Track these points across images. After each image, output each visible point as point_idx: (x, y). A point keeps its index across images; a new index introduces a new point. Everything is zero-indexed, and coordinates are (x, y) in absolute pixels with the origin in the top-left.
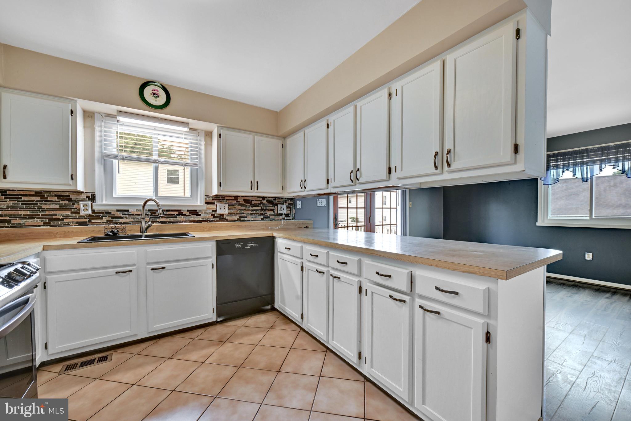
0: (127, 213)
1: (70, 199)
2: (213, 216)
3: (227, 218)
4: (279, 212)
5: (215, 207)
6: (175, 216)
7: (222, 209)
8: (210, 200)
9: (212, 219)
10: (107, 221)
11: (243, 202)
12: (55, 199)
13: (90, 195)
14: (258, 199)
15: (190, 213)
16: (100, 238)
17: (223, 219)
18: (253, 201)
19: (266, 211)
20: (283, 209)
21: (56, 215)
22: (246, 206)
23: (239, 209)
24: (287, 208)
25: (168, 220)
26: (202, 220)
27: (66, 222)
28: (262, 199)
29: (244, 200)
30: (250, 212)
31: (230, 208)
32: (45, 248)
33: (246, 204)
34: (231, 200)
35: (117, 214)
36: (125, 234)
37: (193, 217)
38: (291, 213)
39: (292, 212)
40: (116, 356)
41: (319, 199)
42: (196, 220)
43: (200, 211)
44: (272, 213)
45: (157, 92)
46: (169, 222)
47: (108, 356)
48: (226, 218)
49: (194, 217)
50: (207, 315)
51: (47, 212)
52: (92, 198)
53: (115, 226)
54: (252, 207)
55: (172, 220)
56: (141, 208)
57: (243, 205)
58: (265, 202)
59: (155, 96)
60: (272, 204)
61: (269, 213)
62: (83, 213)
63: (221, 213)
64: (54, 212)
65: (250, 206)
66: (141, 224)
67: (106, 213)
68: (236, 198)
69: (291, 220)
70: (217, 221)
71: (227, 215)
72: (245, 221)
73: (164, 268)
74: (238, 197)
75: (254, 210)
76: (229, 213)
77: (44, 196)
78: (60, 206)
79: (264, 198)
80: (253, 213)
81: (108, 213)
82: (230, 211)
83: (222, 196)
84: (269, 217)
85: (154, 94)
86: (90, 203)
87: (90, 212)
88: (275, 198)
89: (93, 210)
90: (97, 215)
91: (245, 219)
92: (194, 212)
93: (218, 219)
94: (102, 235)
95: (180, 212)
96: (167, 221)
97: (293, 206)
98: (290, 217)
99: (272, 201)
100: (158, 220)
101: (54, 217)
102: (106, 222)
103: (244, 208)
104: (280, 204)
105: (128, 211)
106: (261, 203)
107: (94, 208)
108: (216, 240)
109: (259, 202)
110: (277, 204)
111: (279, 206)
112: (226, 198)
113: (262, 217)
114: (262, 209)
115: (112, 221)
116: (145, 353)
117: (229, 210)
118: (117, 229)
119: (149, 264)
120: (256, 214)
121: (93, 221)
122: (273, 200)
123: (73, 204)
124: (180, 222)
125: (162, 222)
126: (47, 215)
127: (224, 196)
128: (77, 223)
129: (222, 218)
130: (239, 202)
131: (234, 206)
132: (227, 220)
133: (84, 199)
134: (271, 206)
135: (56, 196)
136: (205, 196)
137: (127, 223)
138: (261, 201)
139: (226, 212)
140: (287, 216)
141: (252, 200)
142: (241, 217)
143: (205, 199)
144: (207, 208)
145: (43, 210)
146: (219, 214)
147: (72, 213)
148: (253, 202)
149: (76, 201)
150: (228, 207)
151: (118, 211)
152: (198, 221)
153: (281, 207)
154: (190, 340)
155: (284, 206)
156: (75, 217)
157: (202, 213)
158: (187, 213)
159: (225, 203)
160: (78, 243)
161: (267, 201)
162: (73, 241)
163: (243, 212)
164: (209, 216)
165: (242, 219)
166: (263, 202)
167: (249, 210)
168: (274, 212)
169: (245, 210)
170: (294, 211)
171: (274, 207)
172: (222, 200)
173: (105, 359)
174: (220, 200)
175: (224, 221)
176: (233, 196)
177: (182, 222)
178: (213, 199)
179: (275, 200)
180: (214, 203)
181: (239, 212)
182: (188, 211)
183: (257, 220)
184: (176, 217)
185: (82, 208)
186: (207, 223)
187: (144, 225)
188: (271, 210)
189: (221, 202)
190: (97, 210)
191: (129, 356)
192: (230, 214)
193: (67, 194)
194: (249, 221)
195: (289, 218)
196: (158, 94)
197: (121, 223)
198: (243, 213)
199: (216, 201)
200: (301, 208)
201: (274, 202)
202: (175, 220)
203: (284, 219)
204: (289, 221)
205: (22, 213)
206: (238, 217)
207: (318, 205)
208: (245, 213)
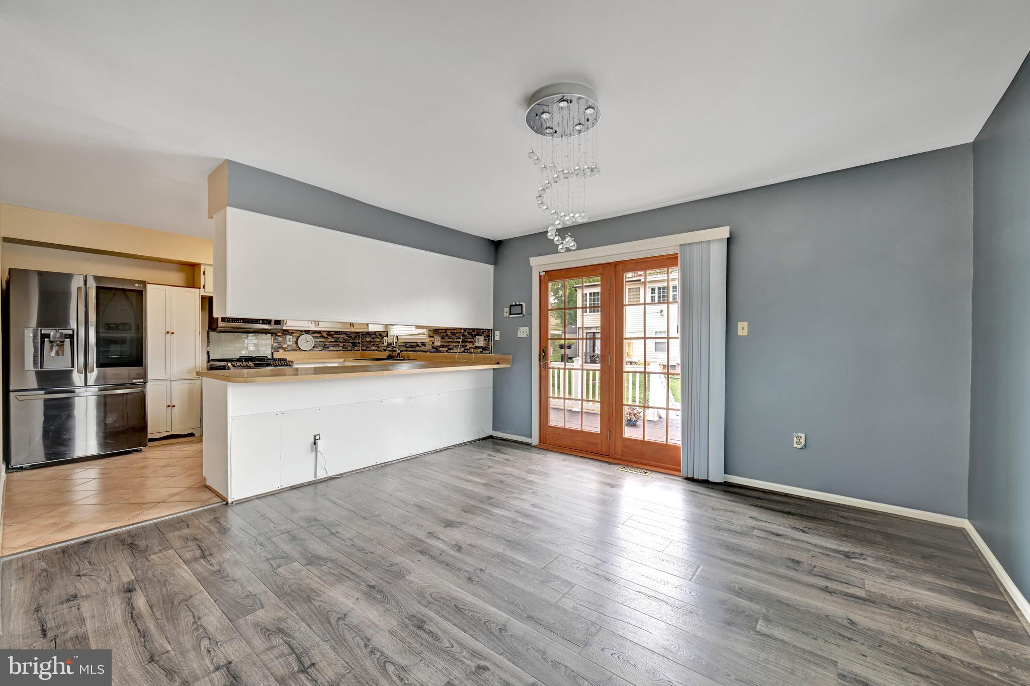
1: (382, 336)
2: (433, 347)
3: (440, 349)
4: (478, 345)
5: (434, 339)
6: (415, 346)
7: (438, 341)
8: (431, 334)
9: (431, 350)
11: (451, 335)
12: (378, 336)
13: (387, 333)
14: (461, 331)
15: (421, 345)
17: (438, 350)
19: (467, 344)
20: (481, 341)
23: (447, 342)
24: (485, 340)
26: (427, 350)
29: (451, 332)
30: (455, 344)
31: (442, 340)
33: (453, 336)
34: (443, 332)
35: (395, 344)
37: (423, 348)
38: (488, 345)
41: (520, 328)
43: (426, 343)
44: (471, 345)
52: (388, 335)
54: (457, 339)
57: (451, 337)
58: (466, 333)
60: (472, 335)
61: (469, 345)
62: (385, 344)
63: (437, 345)
65: (454, 338)
68: (446, 330)
70: (435, 352)
71: (440, 347)
75: (458, 342)
77: (376, 334)
79: (465, 330)
81: (392, 344)
82: (442, 344)
84: (469, 350)
86: (387, 337)
87: (387, 343)
90: (389, 345)
91: (452, 351)
92: (423, 344)
95: (417, 344)
96: (412, 349)
97: (491, 338)
98: (487, 350)
100: (408, 349)
103: (450, 340)
104: (478, 335)
106: (463, 335)
107: (388, 341)
109: (461, 334)
110: (475, 336)
111: (477, 337)
112: (440, 331)
113: (463, 350)
114: (463, 341)
117: (441, 342)
121: (388, 349)
122: (473, 331)
123: (383, 339)
124: (417, 351)
125: (410, 351)
127: (438, 329)
129: (436, 350)
130: (448, 334)
131: (444, 338)
132: (440, 351)
133: (385, 335)
134: (470, 338)
135: (378, 334)
136: (429, 330)
138: (463, 332)
139: (439, 344)
140: (484, 349)
141: (457, 333)
143: (429, 332)
144: (430, 341)
145: (376, 342)
146: (435, 346)
147: (382, 344)
148: (457, 335)
151: (395, 342)
152: (425, 351)
153: (478, 339)
155: (482, 338)
157: (427, 345)
159: (439, 336)
161: (468, 333)
163: (450, 344)
164: (430, 347)
165: (449, 351)
167: (454, 342)
168: (473, 344)
169: (451, 342)
170: (491, 344)
171: (474, 339)
172: (438, 333)
174: (436, 333)
175: (438, 352)
176: (444, 329)
180: (433, 336)
181: (448, 344)
182: (421, 343)
184: (415, 348)
185: (385, 341)
187: (397, 353)
188: (471, 342)
192: (442, 346)
193: (381, 333)
194: (454, 353)
195: (487, 352)
199: (434, 334)
200: (499, 339)
201: (473, 333)
202: (414, 349)
203: (481, 352)
204: (486, 355)
205: (372, 344)
206: (447, 349)
207: (519, 336)
208: (452, 345)
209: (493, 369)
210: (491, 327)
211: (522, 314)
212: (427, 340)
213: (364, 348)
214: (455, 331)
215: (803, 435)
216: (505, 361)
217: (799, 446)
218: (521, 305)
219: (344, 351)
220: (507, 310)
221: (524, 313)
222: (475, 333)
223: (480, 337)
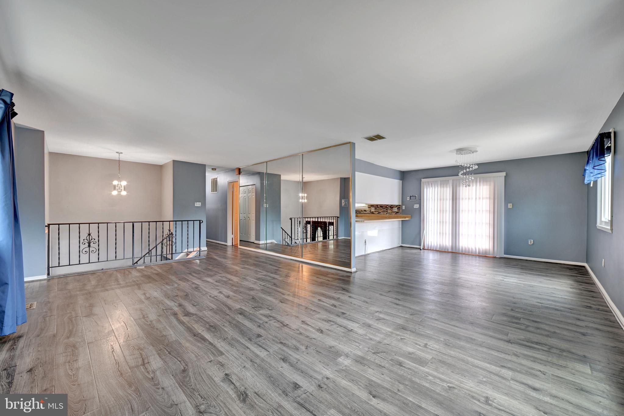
2: (370, 212)
4: (394, 211)
5: (371, 208)
7: (373, 209)
8: (370, 206)
14: (385, 205)
19: (388, 211)
20: (395, 210)
24: (398, 209)
30: (382, 211)
37: (365, 212)
41: (415, 205)
44: (391, 211)
46: (359, 214)
57: (380, 208)
58: (388, 207)
68: (377, 205)
75: (383, 210)
79: (387, 205)
82: (375, 210)
84: (389, 213)
88: (392, 205)
92: (365, 211)
95: (362, 211)
106: (386, 207)
110: (393, 208)
111: (394, 208)
113: (386, 213)
114: (386, 210)
127: (373, 205)
129: (373, 213)
130: (378, 207)
139: (374, 211)
140: (398, 213)
143: (368, 206)
148: (383, 207)
153: (394, 209)
155: (396, 208)
159: (374, 207)
167: (382, 210)
170: (401, 211)
192: (375, 211)
194: (381, 214)
200: (404, 209)
201: (392, 207)
203: (396, 214)
204: (398, 214)
206: (378, 213)
207: (414, 208)
208: (380, 211)
209: (402, 220)
210: (401, 204)
211: (416, 199)
212: (367, 209)
214: (382, 206)
215: (532, 240)
216: (407, 217)
217: (531, 244)
218: (416, 196)
220: (409, 198)
221: (417, 199)
222: (392, 206)
223: (395, 208)
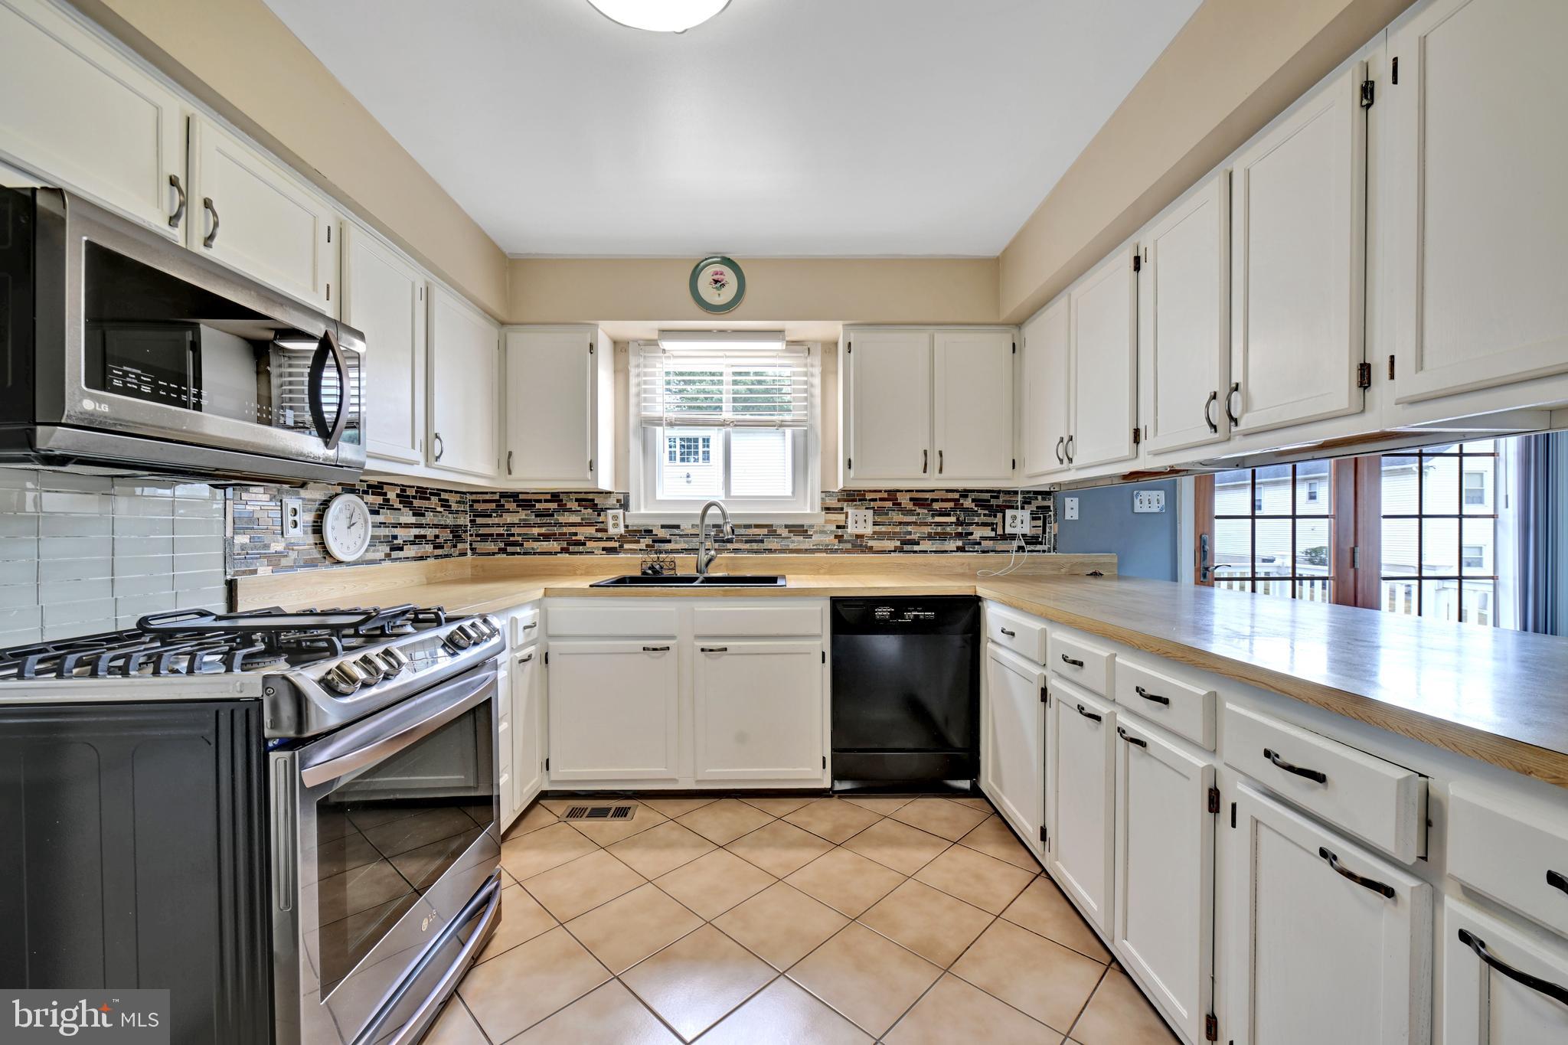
0: (676, 531)
1: (594, 507)
2: (839, 538)
3: (871, 543)
4: (1009, 530)
5: (843, 517)
6: (760, 538)
7: (860, 522)
8: (833, 502)
9: (836, 547)
10: (647, 546)
11: (910, 506)
12: (574, 506)
13: (621, 497)
14: (950, 496)
15: (790, 532)
16: (634, 580)
17: (861, 545)
18: (937, 500)
19: (971, 529)
20: (1020, 522)
21: (576, 534)
22: (918, 514)
23: (900, 523)
24: (1034, 519)
25: (747, 546)
26: (815, 547)
27: (588, 548)
28: (961, 496)
29: (911, 499)
30: (927, 530)
31: (879, 520)
32: (547, 593)
33: (919, 510)
34: (882, 499)
35: (662, 534)
36: (672, 572)
37: (797, 542)
38: (1044, 532)
39: (1048, 530)
40: (641, 812)
41: (1142, 492)
42: (803, 547)
43: (812, 526)
44: (988, 532)
45: (722, 277)
46: (750, 551)
47: (629, 808)
48: (869, 545)
49: (799, 542)
50: (809, 769)
51: (565, 530)
52: (624, 505)
53: (658, 558)
54: (933, 516)
55: (755, 546)
56: (698, 522)
57: (911, 512)
58: (968, 503)
59: (719, 284)
60: (989, 507)
61: (978, 533)
62: (612, 531)
63: (858, 533)
64: (573, 530)
65: (926, 515)
66: (698, 554)
67: (645, 531)
68: (892, 495)
69: (1044, 551)
70: (847, 551)
71: (872, 538)
72: (915, 552)
73: (726, 649)
74: (898, 494)
75: (938, 524)
76: (874, 533)
77: (562, 500)
78: (582, 519)
79: (965, 493)
80: (936, 533)
81: (649, 532)
82: (877, 528)
83: (860, 491)
84: (980, 544)
85: (716, 281)
86: (622, 511)
87: (622, 530)
88: (996, 493)
89: (626, 526)
90: (634, 534)
91: (916, 548)
92: (799, 530)
93: (849, 546)
94: (638, 574)
95: (772, 531)
96: (747, 549)
97: (1052, 513)
98: (1041, 543)
99: (989, 501)
100: (729, 546)
101: (574, 538)
102: (645, 548)
103: (913, 519)
104: (1012, 507)
105: (678, 527)
106: (958, 506)
107: (628, 522)
108: (831, 597)
109: (952, 504)
110: (1002, 509)
111: (1009, 513)
112: (869, 496)
113: (960, 543)
114: (959, 523)
115: (653, 546)
116: (685, 821)
117: (875, 524)
118: (661, 564)
119: (698, 637)
120: (943, 537)
121: (626, 546)
122: (992, 497)
123: (599, 515)
124: (770, 551)
125: (736, 550)
126: (565, 534)
127: (864, 491)
128: (604, 549)
129: (859, 545)
130: (900, 504)
131: (887, 514)
132: (870, 550)
133: (614, 505)
134: (985, 515)
135: (577, 500)
136: (822, 492)
137: (677, 551)
138: (958, 500)
139: (869, 530)
140: (1033, 540)
141: (934, 500)
142: (904, 542)
143: (822, 498)
144: (827, 522)
145: (561, 525)
146: (851, 535)
147: (597, 530)
148: (936, 506)
149: (602, 510)
150: (874, 518)
151: (663, 527)
152: (806, 551)
153: (1014, 518)
154: (770, 819)
155: (1024, 515)
156: (600, 539)
157: (816, 532)
158: (785, 533)
159: (867, 508)
160: (591, 586)
161: (973, 500)
162: (584, 584)
163: (909, 528)
164: (830, 539)
165: (906, 548)
166: (962, 504)
167: (926, 524)
168: (993, 530)
169: (915, 523)
170: (1053, 528)
171: (995, 516)
172: (860, 500)
173: (622, 813)
174: (855, 500)
175: (863, 552)
176: (885, 491)
177: (775, 551)
178: (839, 500)
179: (997, 497)
180: (842, 509)
181: (900, 529)
182: (786, 526)
183: (946, 552)
184: (762, 541)
185: (611, 522)
186: (825, 555)
187: (704, 558)
188: (985, 524)
189: (856, 505)
190: (632, 526)
191: (660, 818)
192: (878, 536)
193: (590, 496)
194: (925, 552)
195: (1039, 547)
196: (722, 280)
197: (667, 552)
198: (910, 533)
199: (846, 504)
200: (1076, 517)
201: (995, 503)
202: (761, 546)
203: (1023, 549)
204: (1039, 554)
205: (536, 531)
206: (898, 543)
207: (1137, 509)
208: (916, 532)
210: (1055, 488)
212: (815, 519)
213: (491, 547)
214: (928, 496)
219: (437, 557)
222: (1000, 501)
223: (1019, 513)
